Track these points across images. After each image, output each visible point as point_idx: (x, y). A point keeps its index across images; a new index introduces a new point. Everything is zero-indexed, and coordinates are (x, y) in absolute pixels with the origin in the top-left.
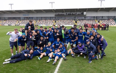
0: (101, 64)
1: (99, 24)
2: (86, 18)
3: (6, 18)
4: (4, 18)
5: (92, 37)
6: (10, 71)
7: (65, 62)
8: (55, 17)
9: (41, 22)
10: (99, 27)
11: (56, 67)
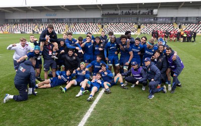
0: (170, 100)
1: (179, 30)
2: (157, 20)
3: (17, 20)
4: (14, 20)
5: (157, 53)
6: (13, 110)
7: (108, 96)
8: (102, 19)
9: (77, 26)
10: (179, 36)
11: (91, 104)
